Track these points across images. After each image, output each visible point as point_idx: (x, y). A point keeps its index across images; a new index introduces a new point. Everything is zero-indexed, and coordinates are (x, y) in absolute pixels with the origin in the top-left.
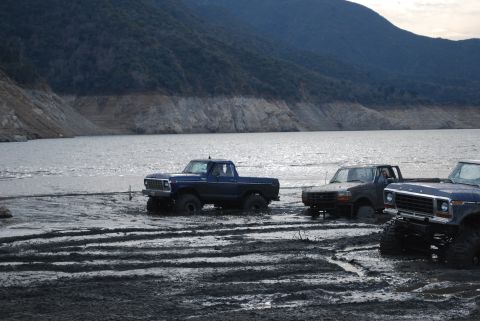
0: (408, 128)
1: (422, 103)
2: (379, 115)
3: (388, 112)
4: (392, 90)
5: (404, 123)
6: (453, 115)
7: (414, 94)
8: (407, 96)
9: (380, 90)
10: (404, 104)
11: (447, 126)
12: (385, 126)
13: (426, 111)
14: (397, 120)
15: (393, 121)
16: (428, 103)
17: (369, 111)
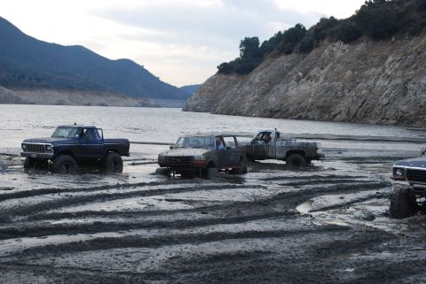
0: (34, 103)
1: (43, 86)
2: (14, 93)
3: (21, 92)
4: (23, 77)
5: (32, 100)
6: (65, 96)
7: (39, 80)
8: (33, 81)
9: (14, 76)
10: (31, 87)
11: (61, 103)
12: (18, 101)
13: (47, 92)
14: (27, 98)
15: (24, 98)
16: (48, 87)
17: (7, 91)
